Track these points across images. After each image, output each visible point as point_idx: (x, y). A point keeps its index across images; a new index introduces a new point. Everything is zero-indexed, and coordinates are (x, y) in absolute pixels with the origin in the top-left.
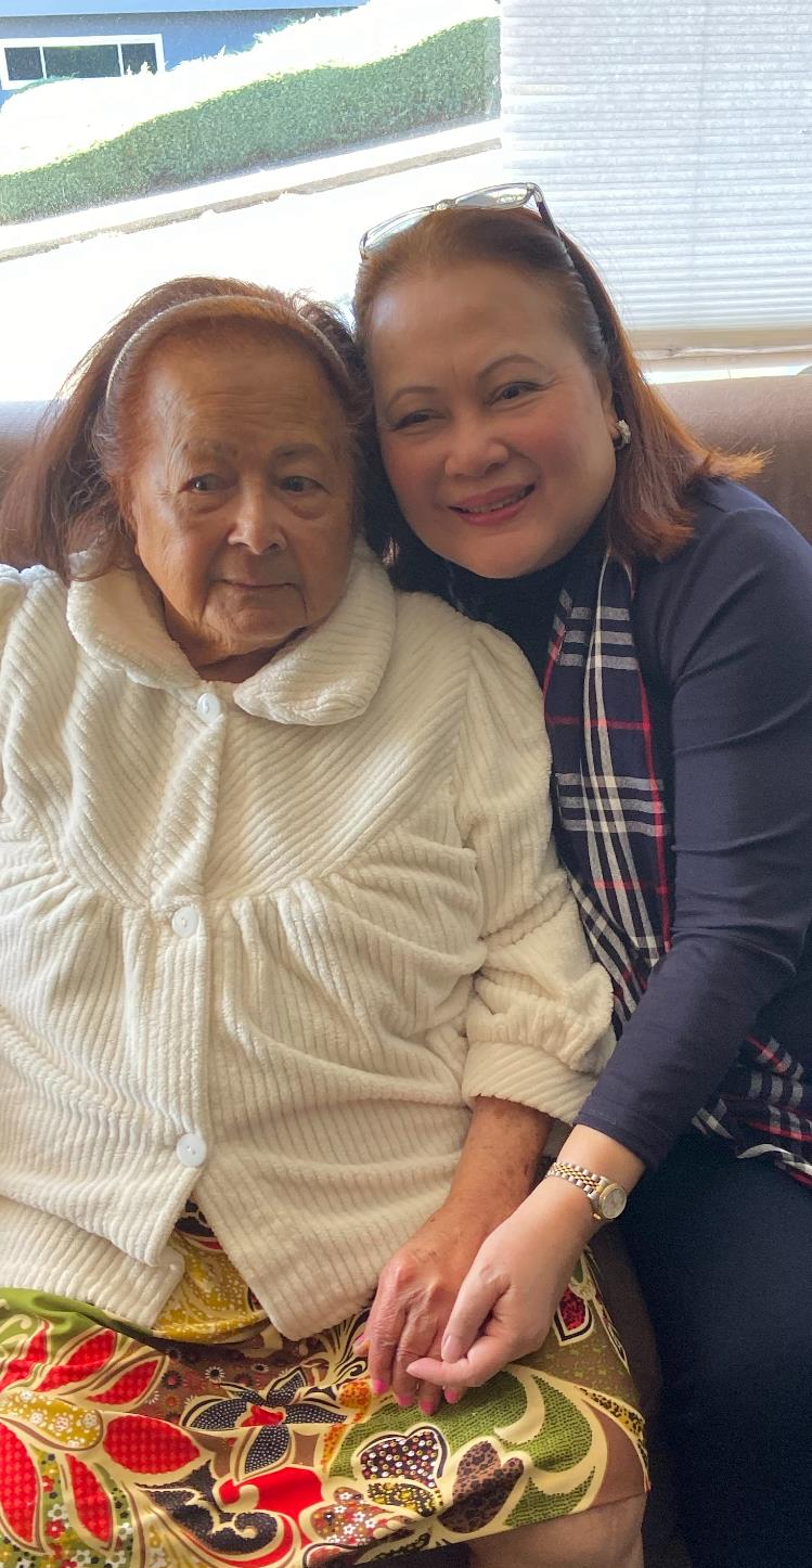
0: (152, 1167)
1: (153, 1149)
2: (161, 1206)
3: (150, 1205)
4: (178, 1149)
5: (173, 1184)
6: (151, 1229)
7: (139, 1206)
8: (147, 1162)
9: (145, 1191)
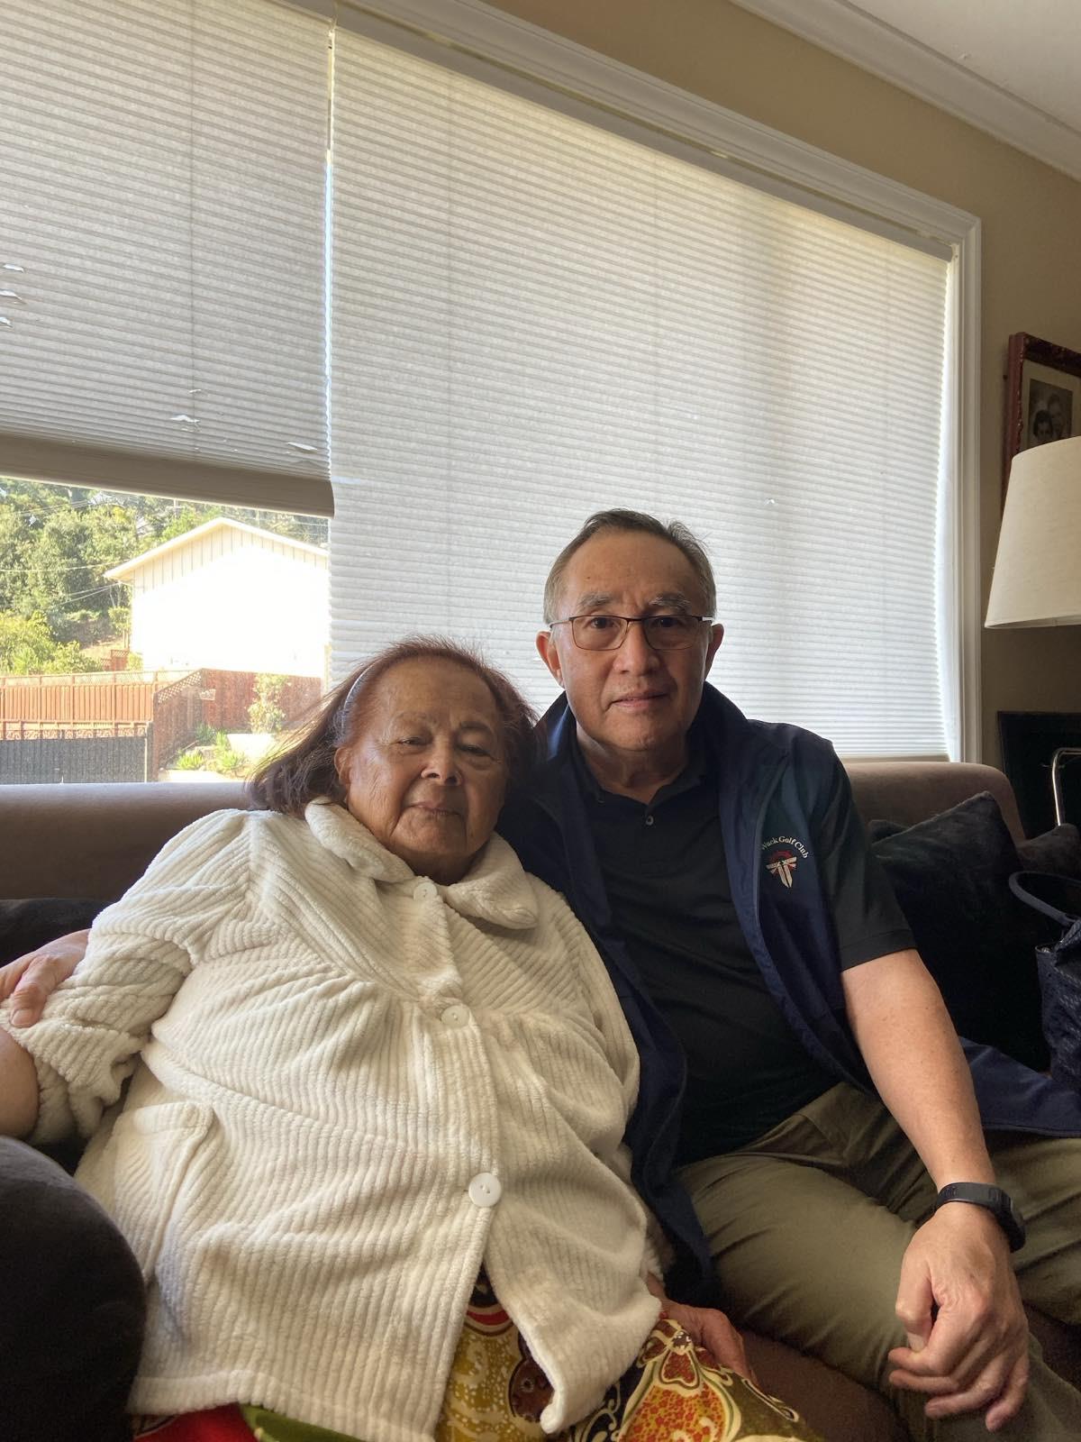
0: (447, 1210)
1: (446, 1192)
2: (464, 1249)
3: (453, 1250)
4: (470, 1190)
5: (473, 1226)
6: (459, 1272)
7: (442, 1253)
8: (440, 1207)
9: (446, 1236)
